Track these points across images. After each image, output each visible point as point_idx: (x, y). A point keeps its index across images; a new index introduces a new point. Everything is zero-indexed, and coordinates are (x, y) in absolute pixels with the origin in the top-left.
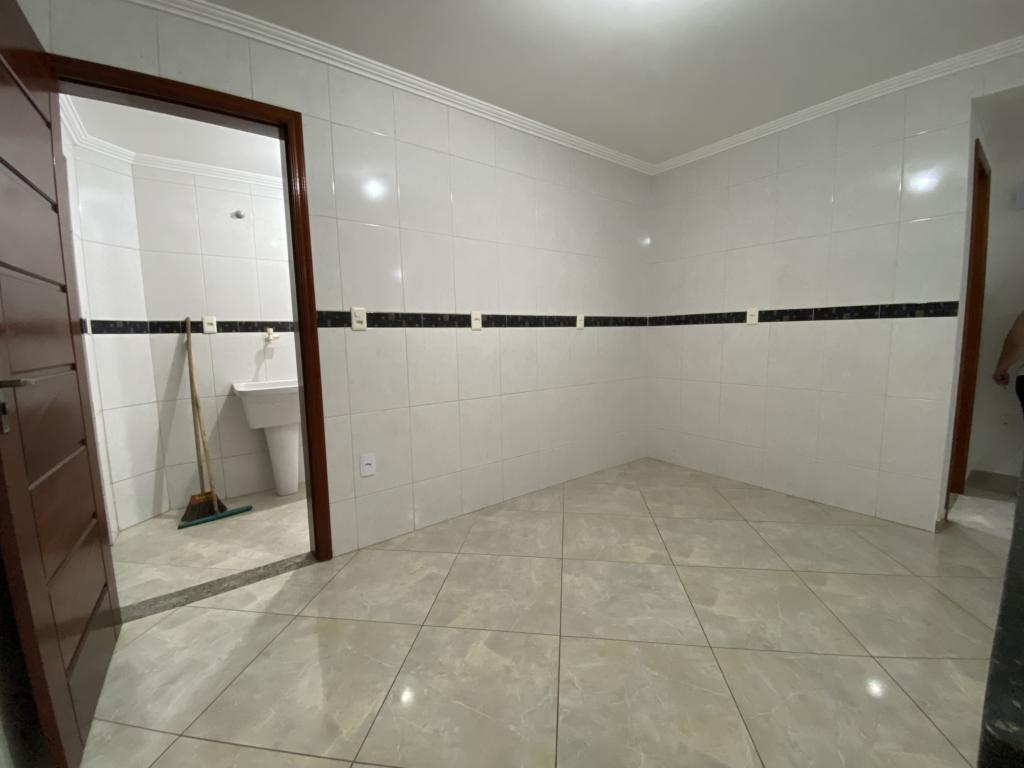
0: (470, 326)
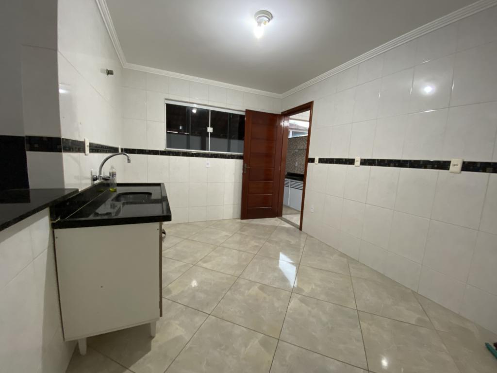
0: (354, 164)
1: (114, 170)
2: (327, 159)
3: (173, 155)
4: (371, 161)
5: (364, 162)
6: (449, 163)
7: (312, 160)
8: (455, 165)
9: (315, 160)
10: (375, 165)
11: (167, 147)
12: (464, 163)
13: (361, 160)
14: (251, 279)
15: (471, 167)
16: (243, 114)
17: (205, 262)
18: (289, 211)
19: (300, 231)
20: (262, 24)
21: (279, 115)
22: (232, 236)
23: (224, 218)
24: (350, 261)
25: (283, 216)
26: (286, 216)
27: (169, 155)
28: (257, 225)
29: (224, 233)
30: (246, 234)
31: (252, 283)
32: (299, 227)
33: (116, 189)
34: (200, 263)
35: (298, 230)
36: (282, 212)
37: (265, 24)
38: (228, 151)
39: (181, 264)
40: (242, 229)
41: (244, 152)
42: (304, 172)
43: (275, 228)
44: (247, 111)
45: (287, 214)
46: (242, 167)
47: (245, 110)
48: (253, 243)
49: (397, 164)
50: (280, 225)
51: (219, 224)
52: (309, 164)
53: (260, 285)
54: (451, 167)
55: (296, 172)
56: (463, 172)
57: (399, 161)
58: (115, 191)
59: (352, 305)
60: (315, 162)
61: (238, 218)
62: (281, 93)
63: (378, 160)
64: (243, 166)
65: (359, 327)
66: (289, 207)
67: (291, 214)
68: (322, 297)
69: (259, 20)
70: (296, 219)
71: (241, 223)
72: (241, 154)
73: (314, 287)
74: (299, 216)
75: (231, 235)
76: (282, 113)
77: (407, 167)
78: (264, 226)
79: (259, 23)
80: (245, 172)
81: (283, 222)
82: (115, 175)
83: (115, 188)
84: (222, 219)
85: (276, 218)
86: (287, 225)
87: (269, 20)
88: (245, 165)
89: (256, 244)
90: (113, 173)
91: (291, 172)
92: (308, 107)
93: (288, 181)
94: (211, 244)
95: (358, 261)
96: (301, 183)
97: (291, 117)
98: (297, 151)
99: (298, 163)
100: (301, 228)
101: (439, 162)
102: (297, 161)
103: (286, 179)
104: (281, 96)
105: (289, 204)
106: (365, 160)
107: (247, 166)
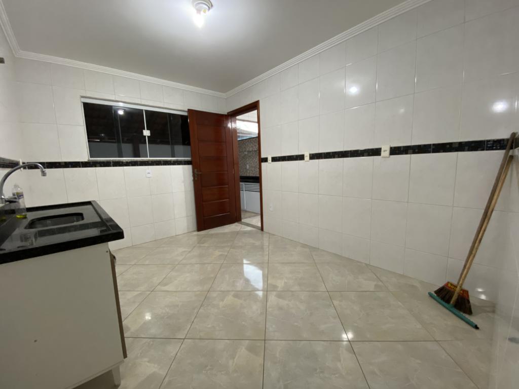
0: (304, 159)
1: (19, 190)
2: (279, 157)
3: (101, 166)
4: (318, 155)
5: (314, 157)
6: (380, 149)
7: (266, 160)
8: (385, 151)
9: (268, 160)
10: (322, 158)
11: (91, 157)
12: (391, 148)
13: (310, 155)
14: (222, 289)
15: (397, 152)
16: (186, 114)
17: (166, 285)
18: (248, 214)
19: (262, 232)
20: (202, 12)
21: (226, 115)
22: (192, 250)
23: (177, 234)
24: (311, 250)
25: (243, 221)
26: (245, 220)
27: (96, 166)
28: (217, 234)
29: (181, 250)
30: (207, 245)
31: (225, 293)
32: (260, 228)
33: (26, 215)
34: (159, 287)
35: (260, 231)
36: (241, 216)
37: (205, 12)
38: (172, 157)
39: (136, 293)
40: (200, 241)
41: (192, 157)
42: (258, 173)
43: (238, 233)
44: (190, 111)
45: (246, 218)
46: (191, 174)
47: (187, 110)
48: (217, 253)
49: (340, 155)
50: (241, 230)
51: (173, 241)
52: (263, 164)
53: (234, 292)
54: (383, 153)
55: (248, 175)
56: (391, 156)
57: (341, 152)
58: (25, 217)
59: (323, 288)
60: (269, 161)
61: (194, 231)
62: (224, 92)
63: (324, 153)
64: (193, 172)
65: (333, 306)
66: (246, 211)
67: (250, 217)
68: (296, 288)
69: (197, 7)
70: (256, 221)
71: (198, 235)
72: (189, 159)
73: (286, 281)
74: (259, 218)
75: (190, 250)
76: (228, 113)
77: (348, 157)
78: (224, 234)
79: (199, 11)
80: (196, 179)
81: (243, 226)
82: (23, 195)
83: (24, 214)
84: (175, 235)
85: (236, 224)
86: (249, 229)
87: (209, 8)
88: (196, 170)
89: (220, 253)
90: (17, 193)
91: (243, 175)
92: (254, 106)
93: (243, 185)
94: (169, 264)
95: (318, 249)
96: (257, 185)
97: (238, 117)
98: (246, 153)
99: (249, 166)
100: (262, 229)
101: (372, 150)
102: (247, 164)
103: (241, 183)
104: (223, 95)
105: (245, 208)
106: (313, 154)
107: (197, 172)
